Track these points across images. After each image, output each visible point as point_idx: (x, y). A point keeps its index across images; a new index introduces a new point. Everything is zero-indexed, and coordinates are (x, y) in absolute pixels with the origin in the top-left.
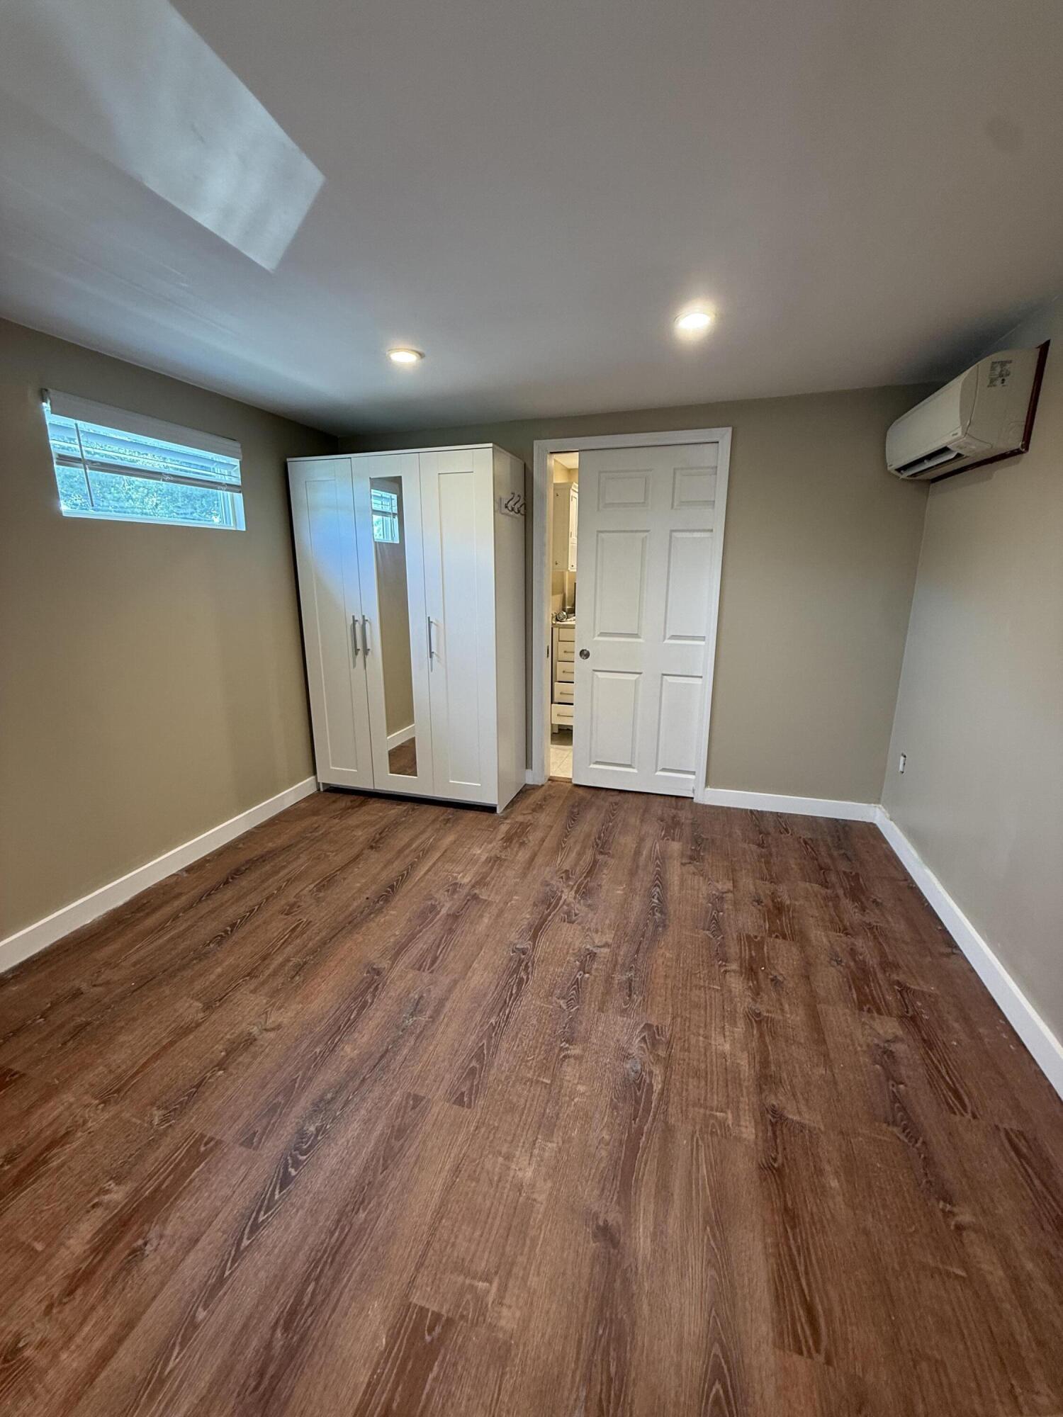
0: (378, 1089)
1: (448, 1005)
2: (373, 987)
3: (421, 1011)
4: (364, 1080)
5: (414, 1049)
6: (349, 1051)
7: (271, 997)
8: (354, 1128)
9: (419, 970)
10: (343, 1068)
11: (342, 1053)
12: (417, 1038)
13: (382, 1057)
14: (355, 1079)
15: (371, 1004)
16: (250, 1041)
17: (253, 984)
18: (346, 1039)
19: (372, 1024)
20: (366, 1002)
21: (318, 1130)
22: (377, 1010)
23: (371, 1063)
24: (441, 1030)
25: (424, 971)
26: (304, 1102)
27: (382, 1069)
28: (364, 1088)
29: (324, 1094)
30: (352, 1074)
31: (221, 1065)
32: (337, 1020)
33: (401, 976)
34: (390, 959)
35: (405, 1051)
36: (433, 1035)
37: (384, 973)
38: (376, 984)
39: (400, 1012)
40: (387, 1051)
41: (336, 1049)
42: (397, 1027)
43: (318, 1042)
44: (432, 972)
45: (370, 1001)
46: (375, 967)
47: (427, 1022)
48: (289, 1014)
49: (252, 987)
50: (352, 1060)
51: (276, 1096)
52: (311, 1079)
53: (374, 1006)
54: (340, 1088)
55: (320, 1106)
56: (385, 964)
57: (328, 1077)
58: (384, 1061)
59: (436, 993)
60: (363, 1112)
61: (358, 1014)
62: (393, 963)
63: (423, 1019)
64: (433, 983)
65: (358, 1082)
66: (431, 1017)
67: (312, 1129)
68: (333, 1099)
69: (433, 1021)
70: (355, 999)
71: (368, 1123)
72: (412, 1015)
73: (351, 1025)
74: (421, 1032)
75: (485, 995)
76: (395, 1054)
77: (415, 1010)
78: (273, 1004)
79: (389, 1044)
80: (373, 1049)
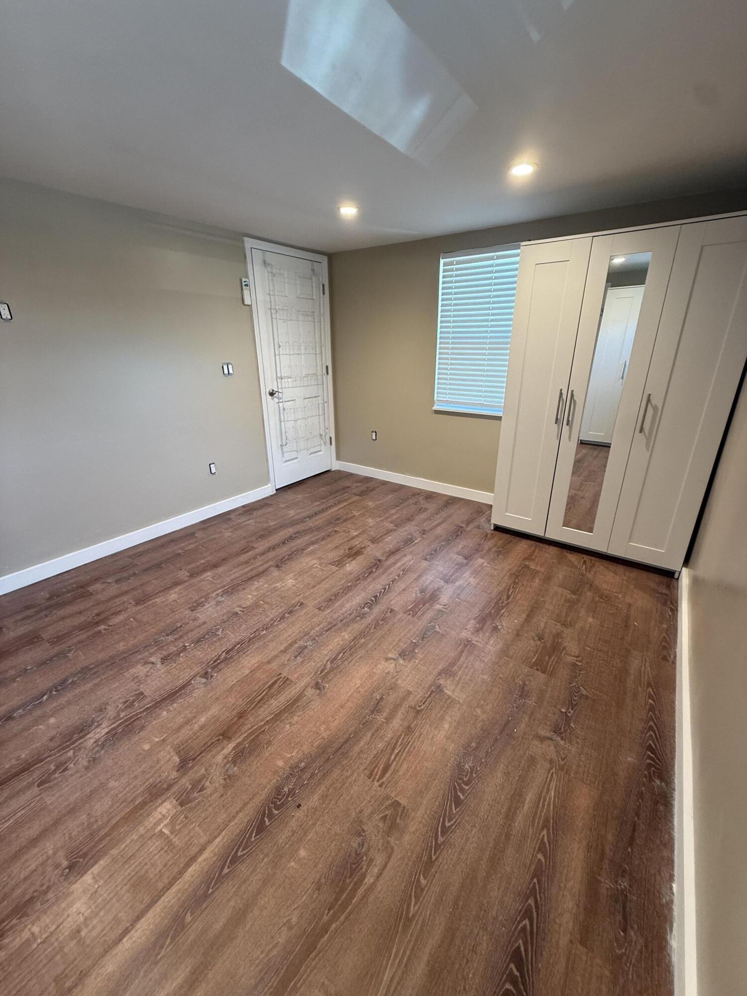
0: (336, 616)
1: (282, 648)
2: (324, 673)
3: (300, 648)
4: (341, 621)
5: (312, 629)
6: (346, 636)
7: (396, 684)
8: (348, 606)
9: (288, 678)
10: (350, 628)
11: (350, 635)
12: (309, 633)
13: (330, 629)
14: (346, 623)
15: (328, 660)
16: (402, 654)
17: (412, 701)
18: (347, 642)
19: (331, 647)
20: (332, 663)
21: (363, 608)
22: (326, 655)
23: (336, 627)
24: (294, 634)
25: (284, 677)
26: (369, 619)
27: (331, 623)
28: (341, 618)
29: (360, 620)
30: (347, 625)
31: (416, 645)
32: (351, 655)
33: (302, 677)
34: (305, 696)
35: (317, 629)
36: (300, 632)
37: (313, 683)
38: (322, 674)
39: (312, 651)
40: (327, 631)
41: (353, 638)
42: (317, 641)
43: (363, 644)
44: (280, 674)
45: (329, 663)
46: (318, 691)
47: (299, 640)
48: (381, 667)
49: (411, 697)
50: (345, 631)
51: (382, 624)
52: (367, 627)
53: (327, 658)
54: (353, 620)
55: (363, 616)
56: (310, 692)
57: (358, 627)
58: (329, 627)
59: (285, 658)
60: (344, 610)
61: (338, 655)
62: (304, 690)
63: (301, 643)
64: (283, 665)
65: (344, 621)
66: (297, 643)
67: (366, 609)
68: (357, 617)
69: (296, 640)
70: (337, 667)
71: (342, 606)
72: (306, 647)
73: (343, 650)
74: (305, 636)
75: (257, 648)
76: (323, 629)
77: (303, 649)
78: (393, 678)
79: (324, 634)
80: (333, 634)
